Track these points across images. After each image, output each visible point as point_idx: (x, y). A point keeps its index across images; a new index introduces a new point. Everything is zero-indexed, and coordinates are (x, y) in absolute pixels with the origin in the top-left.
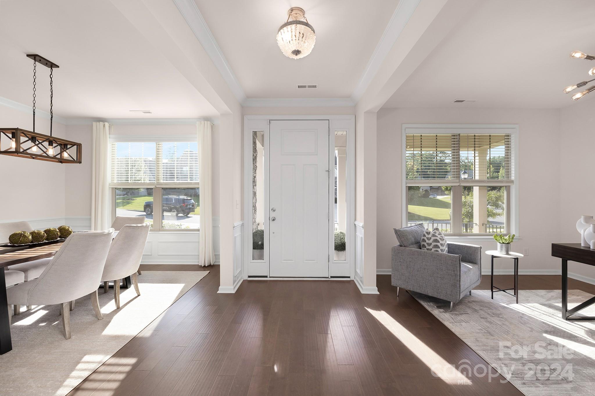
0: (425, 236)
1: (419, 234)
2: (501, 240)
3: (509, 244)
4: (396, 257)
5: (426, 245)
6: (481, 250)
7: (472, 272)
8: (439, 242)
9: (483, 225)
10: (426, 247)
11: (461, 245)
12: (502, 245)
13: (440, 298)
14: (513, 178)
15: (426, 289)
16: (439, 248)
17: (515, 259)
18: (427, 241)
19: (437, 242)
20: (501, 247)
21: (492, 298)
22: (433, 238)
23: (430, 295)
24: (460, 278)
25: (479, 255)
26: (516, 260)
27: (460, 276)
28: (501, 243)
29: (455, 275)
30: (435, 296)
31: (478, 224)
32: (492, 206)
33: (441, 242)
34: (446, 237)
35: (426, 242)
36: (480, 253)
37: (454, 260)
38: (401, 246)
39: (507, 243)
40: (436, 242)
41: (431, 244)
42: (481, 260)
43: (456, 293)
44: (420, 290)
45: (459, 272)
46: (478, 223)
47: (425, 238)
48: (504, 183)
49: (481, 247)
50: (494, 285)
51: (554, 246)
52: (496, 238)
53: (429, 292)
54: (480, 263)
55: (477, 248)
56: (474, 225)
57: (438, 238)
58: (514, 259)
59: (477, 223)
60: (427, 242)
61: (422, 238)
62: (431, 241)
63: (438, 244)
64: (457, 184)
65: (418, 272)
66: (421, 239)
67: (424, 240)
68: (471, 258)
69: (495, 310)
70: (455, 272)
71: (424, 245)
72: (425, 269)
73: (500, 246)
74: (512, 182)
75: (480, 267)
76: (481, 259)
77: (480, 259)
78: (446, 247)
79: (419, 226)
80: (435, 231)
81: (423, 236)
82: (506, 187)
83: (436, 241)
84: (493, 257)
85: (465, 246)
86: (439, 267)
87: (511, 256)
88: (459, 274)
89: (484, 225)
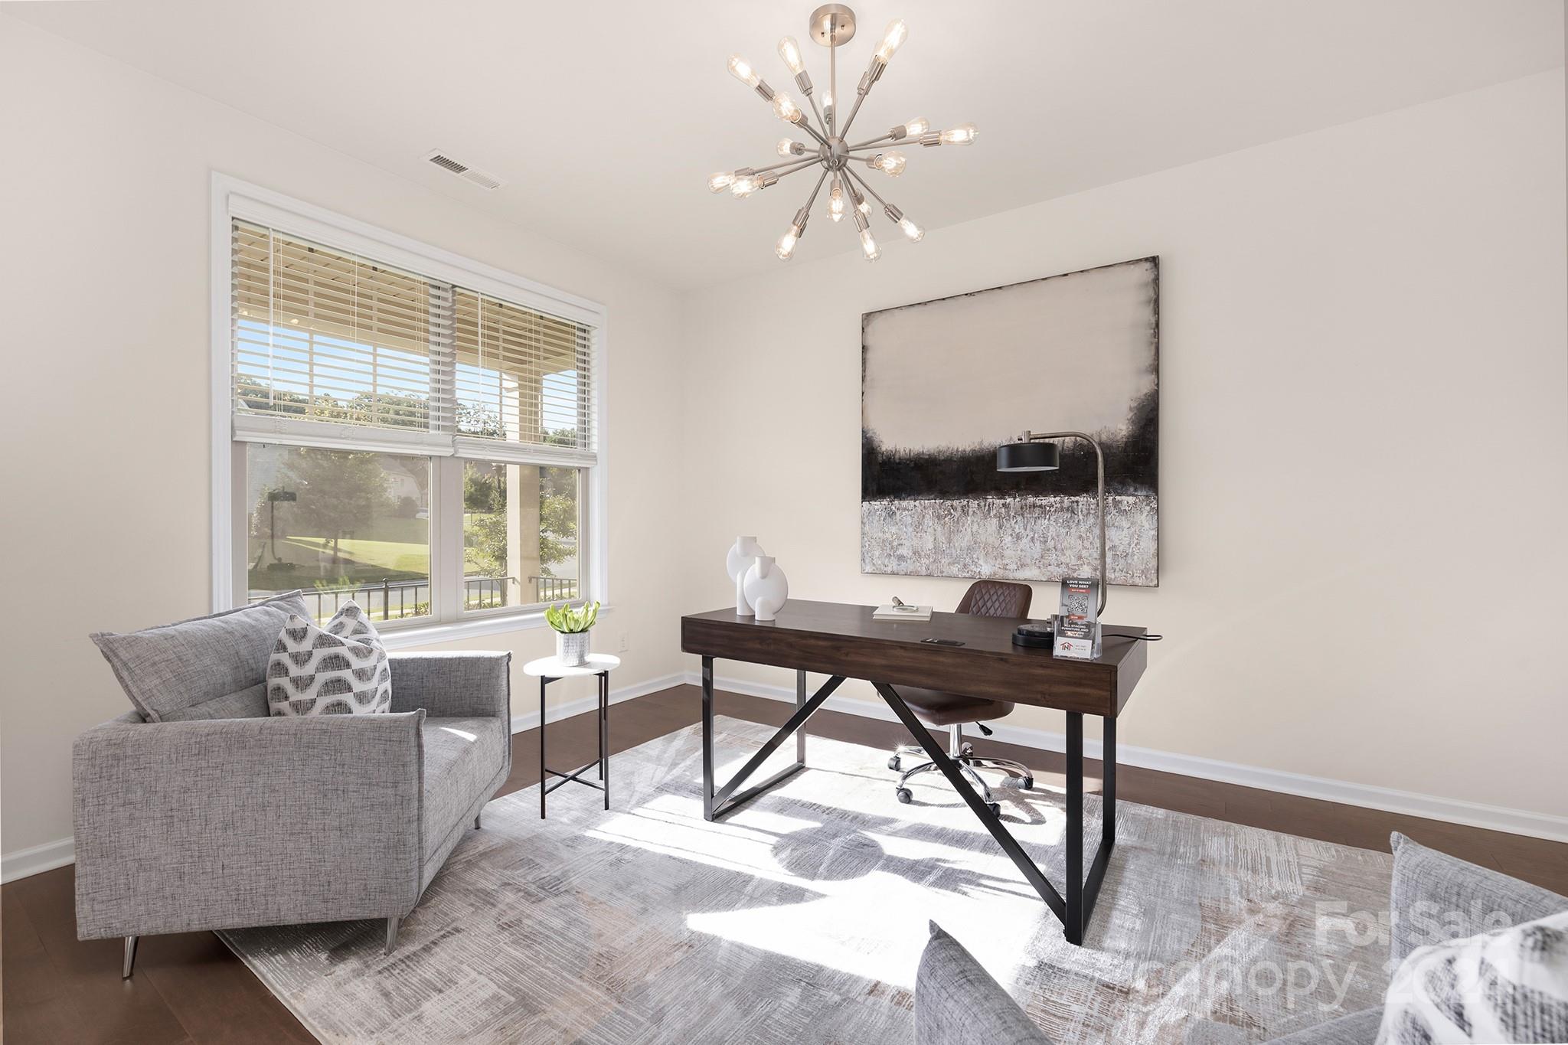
0: (285, 649)
1: (265, 640)
2: (564, 624)
3: (587, 633)
4: (105, 782)
5: (290, 688)
6: (510, 663)
7: (476, 753)
8: (348, 665)
9: (530, 579)
10: (287, 698)
11: (447, 659)
12: (568, 640)
13: (339, 919)
14: (595, 447)
15: (270, 898)
16: (350, 689)
17: (600, 675)
18: (294, 671)
19: (339, 668)
20: (567, 645)
21: (543, 817)
22: (320, 654)
23: (292, 919)
24: (420, 807)
25: (505, 683)
26: (603, 678)
27: (420, 800)
28: (566, 633)
29: (398, 802)
30: (315, 917)
31: (519, 580)
32: (556, 532)
33: (357, 663)
34: (382, 637)
35: (287, 673)
36: (505, 676)
37: (395, 736)
38: (143, 718)
39: (582, 631)
40: (333, 669)
41: (312, 678)
42: (508, 700)
43: (404, 875)
44: (239, 915)
45: (415, 782)
46: (518, 577)
47: (284, 658)
48: (576, 460)
49: (509, 655)
50: (547, 767)
51: (686, 621)
52: (551, 620)
53: (284, 908)
54: (506, 711)
55: (498, 660)
56: (510, 582)
57: (343, 651)
58: (598, 676)
59: (516, 578)
60: (291, 674)
61: (274, 657)
62: (309, 669)
63: (346, 674)
64: (447, 452)
65: (230, 832)
66: (270, 664)
67: (281, 669)
68: (478, 697)
69: (547, 866)
70: (401, 787)
71: (278, 689)
72: (264, 807)
73: (562, 642)
74: (594, 457)
75: (506, 723)
76: (509, 694)
77: (506, 697)
78: (383, 678)
79: (279, 607)
80: (342, 619)
81: (278, 650)
82: (579, 470)
83: (337, 662)
84: (544, 680)
85: (460, 658)
86: (333, 783)
87: (590, 667)
88: (415, 790)
89: (534, 580)
